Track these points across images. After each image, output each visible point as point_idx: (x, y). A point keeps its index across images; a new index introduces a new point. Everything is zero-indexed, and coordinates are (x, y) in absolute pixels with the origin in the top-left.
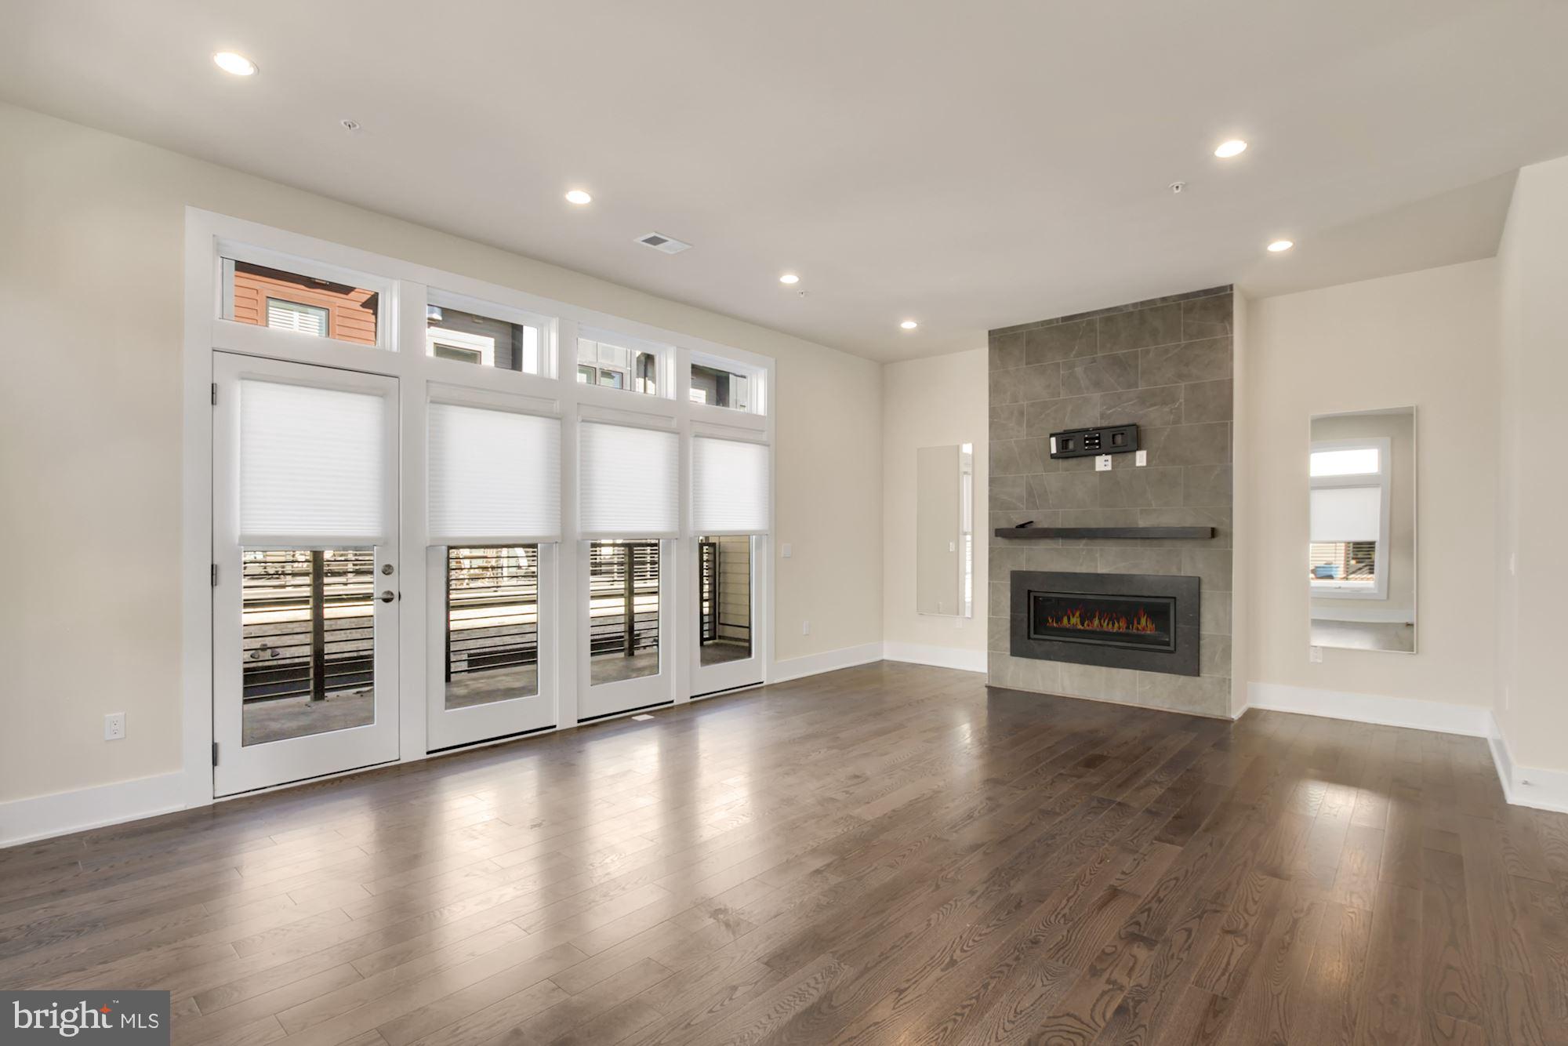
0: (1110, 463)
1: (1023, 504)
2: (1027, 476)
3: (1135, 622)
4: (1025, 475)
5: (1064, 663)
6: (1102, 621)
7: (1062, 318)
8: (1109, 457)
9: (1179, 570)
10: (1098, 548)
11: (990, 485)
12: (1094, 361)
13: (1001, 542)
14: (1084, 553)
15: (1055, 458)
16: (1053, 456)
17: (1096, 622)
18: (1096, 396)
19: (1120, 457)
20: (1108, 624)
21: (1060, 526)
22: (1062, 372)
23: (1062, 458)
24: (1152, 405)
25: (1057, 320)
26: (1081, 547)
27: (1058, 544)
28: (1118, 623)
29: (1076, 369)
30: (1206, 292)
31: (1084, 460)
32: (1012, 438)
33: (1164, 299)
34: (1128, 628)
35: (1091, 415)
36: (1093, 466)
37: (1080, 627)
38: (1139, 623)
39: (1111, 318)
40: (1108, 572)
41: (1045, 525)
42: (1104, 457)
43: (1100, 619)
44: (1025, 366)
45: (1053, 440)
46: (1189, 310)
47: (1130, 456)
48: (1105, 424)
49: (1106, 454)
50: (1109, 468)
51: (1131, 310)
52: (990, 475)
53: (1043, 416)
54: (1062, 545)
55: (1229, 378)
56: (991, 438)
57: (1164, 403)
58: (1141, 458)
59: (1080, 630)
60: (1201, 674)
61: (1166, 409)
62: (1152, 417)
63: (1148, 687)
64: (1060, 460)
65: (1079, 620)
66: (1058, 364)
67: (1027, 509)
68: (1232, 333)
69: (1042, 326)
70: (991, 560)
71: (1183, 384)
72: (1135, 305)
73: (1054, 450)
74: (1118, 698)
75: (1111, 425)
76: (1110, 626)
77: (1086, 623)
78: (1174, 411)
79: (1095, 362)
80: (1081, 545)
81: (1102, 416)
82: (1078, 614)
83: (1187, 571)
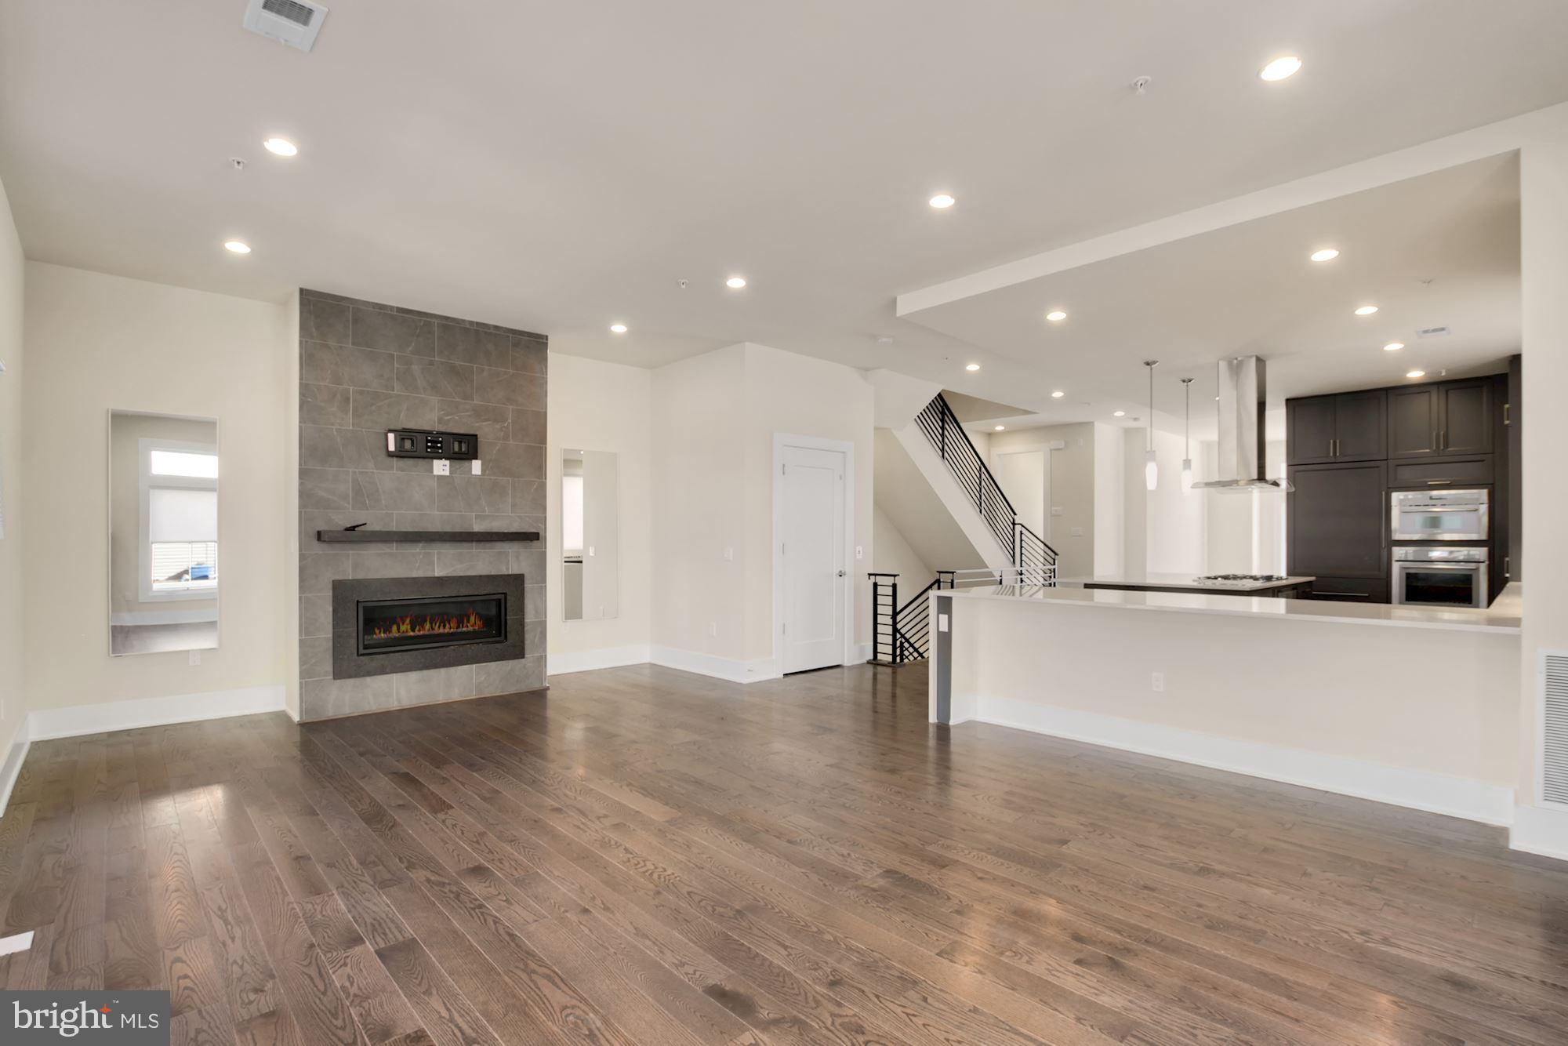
0: (447, 468)
1: (349, 503)
2: (354, 472)
3: (465, 621)
4: (351, 470)
5: (399, 674)
6: (434, 625)
7: (397, 308)
8: (447, 462)
9: (508, 569)
10: (436, 551)
11: (300, 478)
12: (431, 363)
13: (318, 548)
14: (421, 557)
15: (393, 456)
16: (390, 455)
17: (428, 626)
18: (434, 400)
19: (457, 463)
20: (439, 627)
21: (394, 529)
22: (396, 365)
23: (397, 457)
24: (485, 420)
25: (392, 308)
26: (418, 551)
27: (393, 548)
28: (449, 624)
29: (413, 366)
30: (530, 334)
31: (421, 462)
32: (333, 425)
33: (496, 327)
34: (458, 627)
35: (430, 417)
36: (431, 470)
37: (412, 634)
38: (468, 621)
39: (449, 325)
40: (445, 575)
41: (377, 528)
42: (444, 462)
43: (431, 624)
44: (351, 346)
45: (391, 436)
46: (516, 345)
47: (466, 463)
48: (442, 429)
49: (446, 459)
50: (447, 473)
51: (468, 326)
52: (300, 464)
53: (373, 408)
54: (397, 549)
55: (544, 410)
56: (302, 420)
57: (496, 421)
58: (476, 467)
59: (411, 637)
60: (526, 656)
61: (498, 426)
62: (486, 432)
63: (483, 678)
64: (395, 459)
65: (409, 627)
66: (392, 356)
67: (353, 508)
68: (547, 374)
69: (374, 308)
70: (302, 570)
71: (511, 407)
72: (471, 323)
73: (392, 448)
74: (456, 695)
75: (448, 431)
76: (442, 627)
77: (417, 628)
78: (504, 429)
79: (433, 365)
80: (417, 549)
81: (440, 421)
82: (408, 621)
83: (514, 569)
